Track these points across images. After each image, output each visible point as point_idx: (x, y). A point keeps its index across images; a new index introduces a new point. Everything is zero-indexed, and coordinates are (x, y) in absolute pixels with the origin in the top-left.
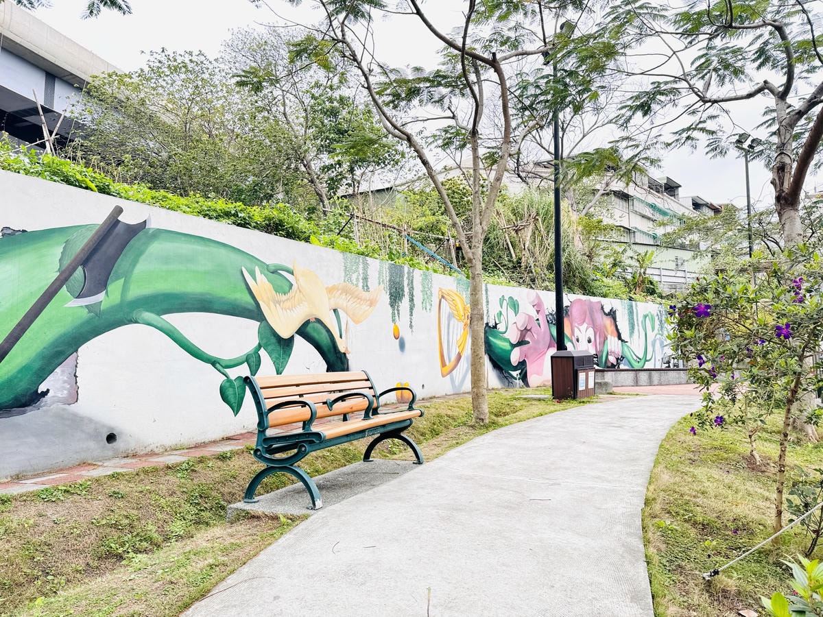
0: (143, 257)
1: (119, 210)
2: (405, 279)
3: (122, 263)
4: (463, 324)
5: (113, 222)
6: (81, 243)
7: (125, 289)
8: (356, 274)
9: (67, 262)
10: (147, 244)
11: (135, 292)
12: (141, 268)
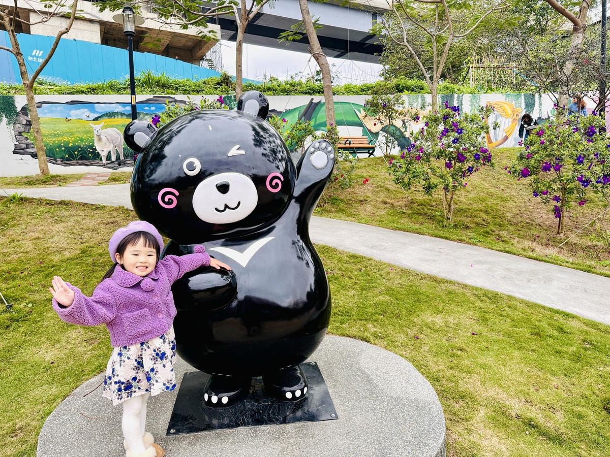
0: (320, 111)
1: (312, 99)
2: (455, 100)
3: (314, 115)
4: (511, 120)
5: (311, 102)
6: (303, 110)
7: (315, 122)
8: (416, 104)
9: (300, 116)
10: (321, 108)
11: (318, 122)
12: (320, 115)
